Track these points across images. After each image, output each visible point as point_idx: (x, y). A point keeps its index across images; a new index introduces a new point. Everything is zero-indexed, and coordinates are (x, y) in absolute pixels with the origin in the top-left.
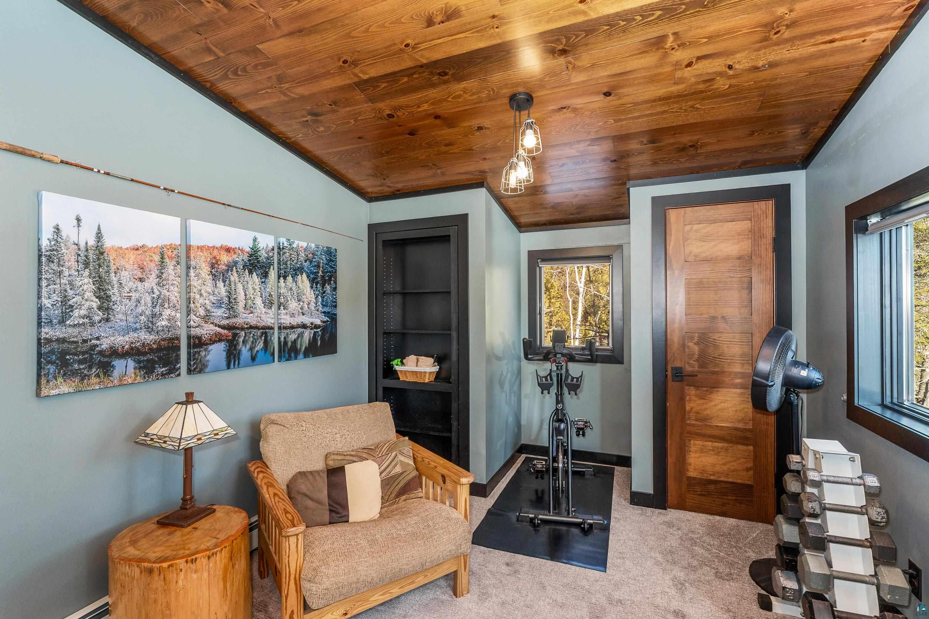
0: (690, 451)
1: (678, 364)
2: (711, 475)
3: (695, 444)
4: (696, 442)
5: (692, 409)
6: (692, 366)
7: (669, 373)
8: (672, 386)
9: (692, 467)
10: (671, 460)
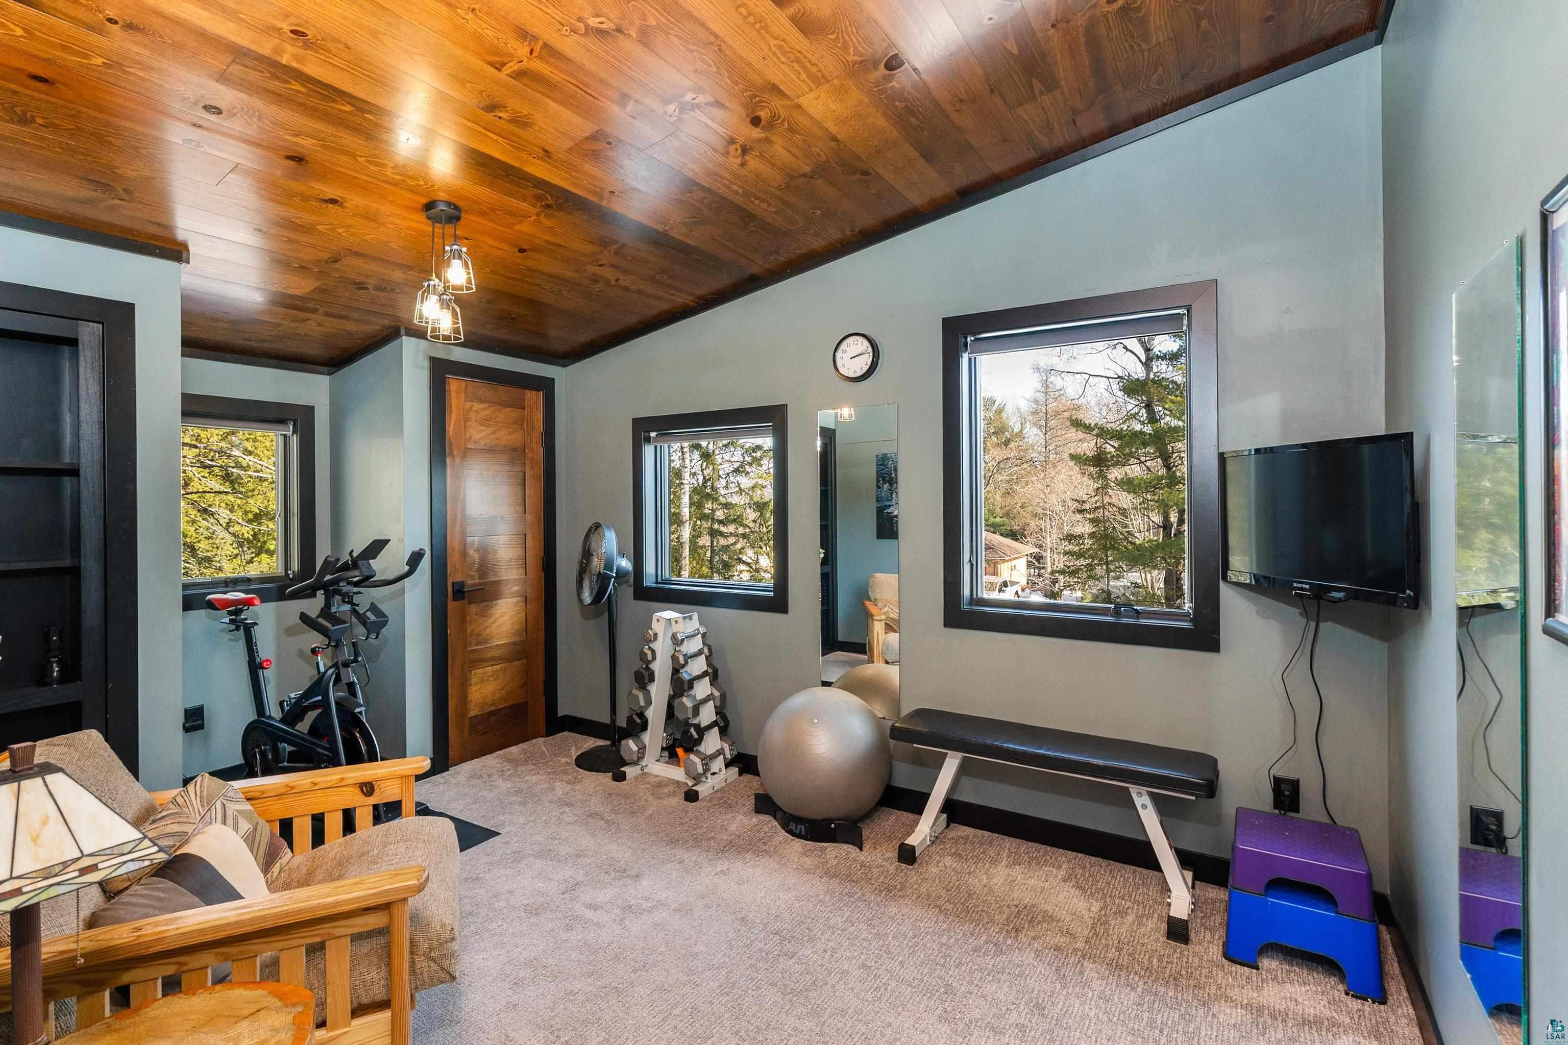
0: (471, 685)
1: (459, 579)
2: (491, 706)
3: (476, 674)
4: (477, 671)
5: (472, 631)
6: (472, 577)
7: (450, 589)
8: (452, 605)
9: (474, 704)
10: (452, 703)
